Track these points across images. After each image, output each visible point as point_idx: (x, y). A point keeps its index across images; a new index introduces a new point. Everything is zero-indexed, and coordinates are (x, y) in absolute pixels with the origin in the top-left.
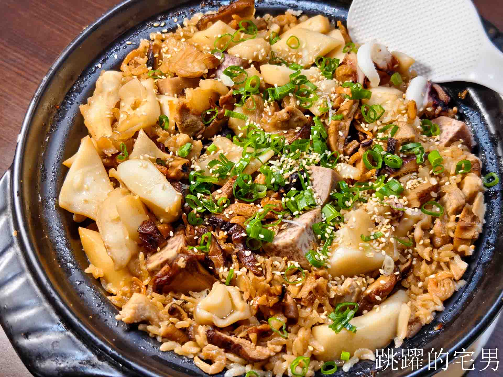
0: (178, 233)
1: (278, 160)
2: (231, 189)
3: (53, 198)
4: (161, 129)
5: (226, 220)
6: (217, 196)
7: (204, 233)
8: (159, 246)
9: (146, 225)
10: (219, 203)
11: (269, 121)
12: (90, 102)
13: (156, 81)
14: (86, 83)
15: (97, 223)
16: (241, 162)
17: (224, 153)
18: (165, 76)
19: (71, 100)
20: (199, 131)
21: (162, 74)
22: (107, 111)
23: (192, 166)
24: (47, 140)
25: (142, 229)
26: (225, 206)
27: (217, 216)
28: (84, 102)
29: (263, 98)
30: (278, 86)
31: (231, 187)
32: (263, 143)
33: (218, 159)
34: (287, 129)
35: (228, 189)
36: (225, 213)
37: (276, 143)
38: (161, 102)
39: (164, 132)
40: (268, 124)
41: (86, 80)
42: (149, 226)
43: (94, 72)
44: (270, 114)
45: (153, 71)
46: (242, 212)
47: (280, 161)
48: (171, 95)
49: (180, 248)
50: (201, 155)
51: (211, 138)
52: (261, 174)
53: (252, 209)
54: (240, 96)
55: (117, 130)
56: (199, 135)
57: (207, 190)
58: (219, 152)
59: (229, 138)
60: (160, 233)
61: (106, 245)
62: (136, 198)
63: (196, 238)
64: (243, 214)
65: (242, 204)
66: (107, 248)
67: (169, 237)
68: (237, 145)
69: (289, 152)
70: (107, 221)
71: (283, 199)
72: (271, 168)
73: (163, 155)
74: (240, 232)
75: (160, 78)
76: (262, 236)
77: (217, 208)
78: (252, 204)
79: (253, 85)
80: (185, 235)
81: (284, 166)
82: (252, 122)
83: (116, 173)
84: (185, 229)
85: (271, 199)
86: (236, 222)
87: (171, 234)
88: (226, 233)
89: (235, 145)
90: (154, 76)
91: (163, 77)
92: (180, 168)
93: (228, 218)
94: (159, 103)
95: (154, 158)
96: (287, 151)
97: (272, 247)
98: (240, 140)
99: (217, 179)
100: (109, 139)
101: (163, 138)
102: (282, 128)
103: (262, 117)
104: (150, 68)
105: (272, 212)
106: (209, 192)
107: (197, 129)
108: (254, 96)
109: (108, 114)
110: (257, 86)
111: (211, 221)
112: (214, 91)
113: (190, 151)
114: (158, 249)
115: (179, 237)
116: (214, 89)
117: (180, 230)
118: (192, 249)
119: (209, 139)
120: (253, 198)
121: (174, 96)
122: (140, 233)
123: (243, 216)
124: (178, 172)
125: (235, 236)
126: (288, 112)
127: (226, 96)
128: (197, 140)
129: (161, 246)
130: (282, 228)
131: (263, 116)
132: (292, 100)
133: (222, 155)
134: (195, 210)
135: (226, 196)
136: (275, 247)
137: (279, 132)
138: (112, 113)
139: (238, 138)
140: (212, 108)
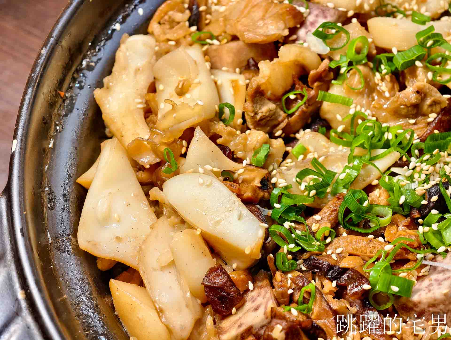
0: (259, 284)
1: (406, 167)
2: (335, 213)
3: (69, 235)
4: (221, 123)
5: (333, 263)
6: (314, 225)
7: (303, 286)
8: (234, 306)
9: (214, 274)
10: (319, 236)
11: (385, 106)
12: (108, 84)
13: (205, 48)
14: (101, 55)
15: (141, 273)
16: (348, 171)
17: (319, 157)
18: (218, 40)
19: (80, 82)
20: (279, 124)
21: (211, 37)
22: (136, 98)
23: (273, 180)
24: (51, 146)
25: (210, 281)
26: (328, 240)
27: (319, 257)
28: (100, 84)
29: (372, 69)
30: (399, 51)
31: (335, 210)
32: (380, 140)
33: (310, 166)
34: (415, 116)
35: (331, 214)
36: (329, 252)
37: (399, 140)
38: (219, 83)
39: (229, 128)
40: (384, 110)
41: (100, 50)
42: (219, 276)
43: (109, 37)
44: (387, 94)
45: (198, 34)
46: (357, 250)
47: (408, 168)
48: (231, 70)
49: (269, 310)
50: (282, 161)
51: (295, 134)
52: (380, 189)
53: (371, 245)
54: (339, 68)
55: (155, 128)
56: (278, 131)
57: (299, 217)
58: (310, 156)
59: (323, 134)
60: (235, 286)
61: (157, 307)
62: (198, 232)
63: (290, 291)
64: (358, 253)
65: (354, 238)
66: (160, 312)
67: (247, 291)
68: (338, 143)
69: (422, 153)
70: (155, 270)
71: (421, 228)
72: (395, 179)
73: (230, 165)
74: (361, 283)
75: (210, 44)
76: (395, 289)
77: (316, 244)
78: (371, 237)
79: (358, 51)
80: (273, 287)
81: (416, 176)
82: (358, 108)
83: (162, 194)
84: (271, 278)
85: (400, 228)
86: (350, 267)
87: (251, 286)
88: (334, 283)
89: (333, 144)
90: (201, 42)
91: (215, 42)
92: (257, 183)
93: (336, 259)
94: (216, 83)
95: (219, 170)
96: (417, 152)
97: (410, 305)
98: (340, 136)
99: (313, 199)
100: (146, 143)
101: (227, 138)
102: (407, 116)
103: (373, 100)
104: (194, 28)
105: (405, 249)
106: (301, 219)
107: (276, 123)
108: (361, 68)
109: (140, 103)
110: (365, 52)
111: (311, 264)
112: (298, 62)
113: (268, 156)
114: (234, 310)
115: (263, 291)
116: (300, 59)
117: (263, 280)
118: (290, 311)
119: (292, 135)
120: (370, 227)
121: (235, 72)
122: (206, 286)
123: (359, 256)
124: (255, 190)
125: (352, 289)
126: (418, 92)
127: (318, 70)
128: (276, 138)
129: (237, 306)
130: (420, 274)
131: (376, 98)
132: (420, 72)
133: (315, 161)
134: (285, 248)
135: (329, 225)
136: (416, 305)
137: (402, 122)
138: (144, 101)
139: (336, 132)
140: (297, 89)
